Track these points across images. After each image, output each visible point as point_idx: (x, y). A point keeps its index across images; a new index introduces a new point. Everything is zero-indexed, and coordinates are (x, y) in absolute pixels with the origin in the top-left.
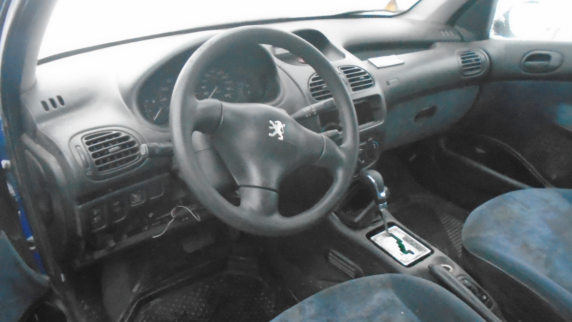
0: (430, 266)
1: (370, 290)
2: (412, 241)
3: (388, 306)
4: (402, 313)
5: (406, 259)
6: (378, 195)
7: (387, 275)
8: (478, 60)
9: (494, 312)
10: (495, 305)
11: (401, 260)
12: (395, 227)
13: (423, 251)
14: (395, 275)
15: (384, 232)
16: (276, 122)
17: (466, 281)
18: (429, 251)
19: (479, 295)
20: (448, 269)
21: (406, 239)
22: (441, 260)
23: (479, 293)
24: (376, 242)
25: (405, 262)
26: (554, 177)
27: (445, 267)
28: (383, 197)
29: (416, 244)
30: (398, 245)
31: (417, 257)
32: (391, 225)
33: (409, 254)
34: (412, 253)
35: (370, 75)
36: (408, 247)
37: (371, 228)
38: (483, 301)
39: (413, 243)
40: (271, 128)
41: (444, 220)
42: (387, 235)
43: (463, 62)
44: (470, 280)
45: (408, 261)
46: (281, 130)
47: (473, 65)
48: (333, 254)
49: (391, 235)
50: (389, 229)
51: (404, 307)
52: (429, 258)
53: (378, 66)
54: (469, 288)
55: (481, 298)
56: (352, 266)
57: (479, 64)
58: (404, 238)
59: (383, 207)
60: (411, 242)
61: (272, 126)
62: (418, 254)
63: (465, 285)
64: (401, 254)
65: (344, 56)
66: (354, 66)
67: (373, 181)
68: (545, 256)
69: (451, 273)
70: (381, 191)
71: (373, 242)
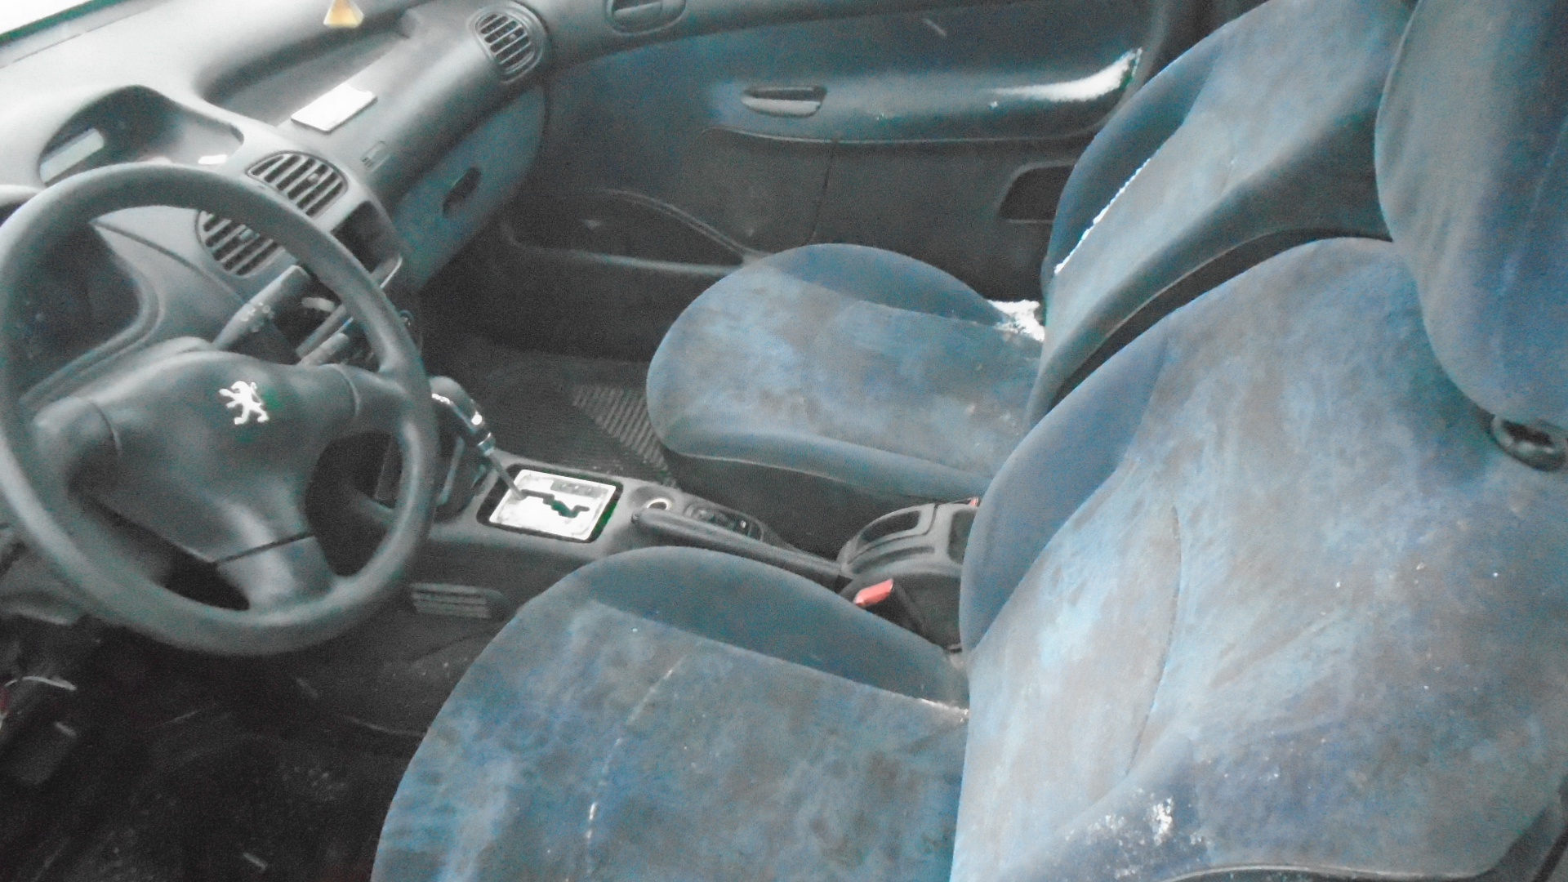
0: (635, 518)
1: (554, 625)
2: (571, 485)
3: (601, 634)
4: (635, 630)
5: (580, 527)
6: (469, 425)
7: (570, 576)
8: (519, 32)
9: (768, 540)
10: (763, 527)
11: (573, 534)
12: (523, 473)
13: (602, 496)
14: (583, 569)
15: (509, 493)
16: (234, 387)
17: (703, 512)
18: (612, 489)
19: (732, 524)
20: (662, 506)
21: (557, 487)
22: (642, 495)
23: (732, 522)
24: (505, 523)
25: (582, 534)
26: (751, 232)
27: (653, 506)
28: (479, 426)
29: (582, 486)
30: (549, 507)
31: (597, 512)
32: (514, 471)
33: (581, 514)
34: (586, 509)
35: (326, 162)
36: (570, 501)
37: (479, 500)
38: (745, 532)
39: (577, 487)
40: (231, 405)
41: (579, 398)
42: (517, 495)
43: (495, 48)
44: (707, 507)
45: (587, 529)
46: (255, 400)
47: (515, 48)
48: (421, 592)
49: (527, 493)
50: (516, 482)
51: (632, 618)
52: (620, 502)
53: (325, 127)
54: (713, 521)
55: (737, 529)
56: (478, 596)
57: (526, 40)
58: (553, 488)
59: (488, 445)
60: (570, 488)
61: (230, 399)
62: (597, 505)
63: (704, 519)
64: (567, 523)
65: (237, 134)
66: (276, 154)
67: (445, 400)
68: (801, 400)
69: (671, 510)
70: (470, 416)
71: (499, 526)
